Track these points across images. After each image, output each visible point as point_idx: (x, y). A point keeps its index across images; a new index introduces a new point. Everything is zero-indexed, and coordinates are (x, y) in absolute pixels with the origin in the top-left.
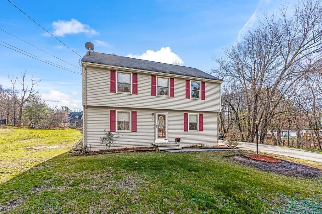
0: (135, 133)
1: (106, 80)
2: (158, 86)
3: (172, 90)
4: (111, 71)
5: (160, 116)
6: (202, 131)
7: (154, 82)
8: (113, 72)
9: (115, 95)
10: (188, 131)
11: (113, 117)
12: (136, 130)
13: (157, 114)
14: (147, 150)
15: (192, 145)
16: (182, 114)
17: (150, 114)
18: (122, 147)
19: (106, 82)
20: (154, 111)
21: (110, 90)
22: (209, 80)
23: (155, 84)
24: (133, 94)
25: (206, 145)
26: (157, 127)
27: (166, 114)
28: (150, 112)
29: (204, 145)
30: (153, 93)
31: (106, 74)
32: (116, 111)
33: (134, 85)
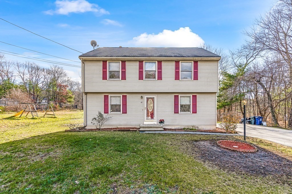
0: (125, 115)
1: (99, 70)
2: (145, 71)
3: (160, 73)
4: (103, 61)
5: (150, 99)
6: (196, 113)
7: (141, 67)
8: (105, 62)
9: (106, 82)
10: (178, 113)
11: (107, 101)
12: (126, 112)
13: (145, 97)
14: (128, 130)
15: (183, 127)
16: (173, 95)
17: (139, 97)
18: (114, 127)
19: (99, 71)
20: (142, 94)
21: (102, 78)
22: (202, 59)
23: (142, 69)
24: (122, 79)
25: (200, 128)
26: (146, 109)
27: (155, 96)
28: (139, 96)
29: (198, 128)
30: (141, 78)
31: (99, 65)
32: (109, 96)
33: (122, 72)
